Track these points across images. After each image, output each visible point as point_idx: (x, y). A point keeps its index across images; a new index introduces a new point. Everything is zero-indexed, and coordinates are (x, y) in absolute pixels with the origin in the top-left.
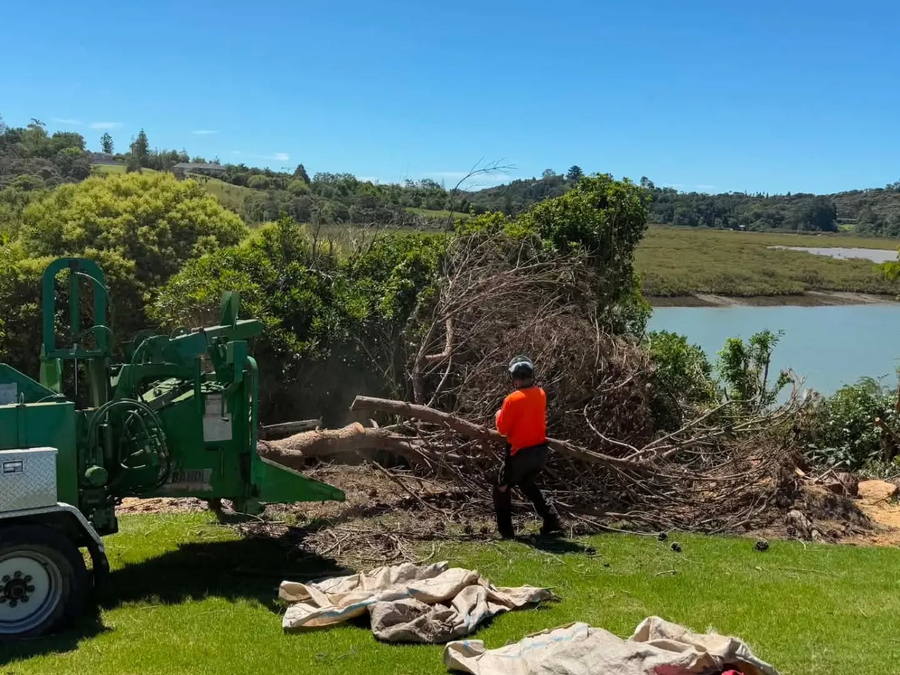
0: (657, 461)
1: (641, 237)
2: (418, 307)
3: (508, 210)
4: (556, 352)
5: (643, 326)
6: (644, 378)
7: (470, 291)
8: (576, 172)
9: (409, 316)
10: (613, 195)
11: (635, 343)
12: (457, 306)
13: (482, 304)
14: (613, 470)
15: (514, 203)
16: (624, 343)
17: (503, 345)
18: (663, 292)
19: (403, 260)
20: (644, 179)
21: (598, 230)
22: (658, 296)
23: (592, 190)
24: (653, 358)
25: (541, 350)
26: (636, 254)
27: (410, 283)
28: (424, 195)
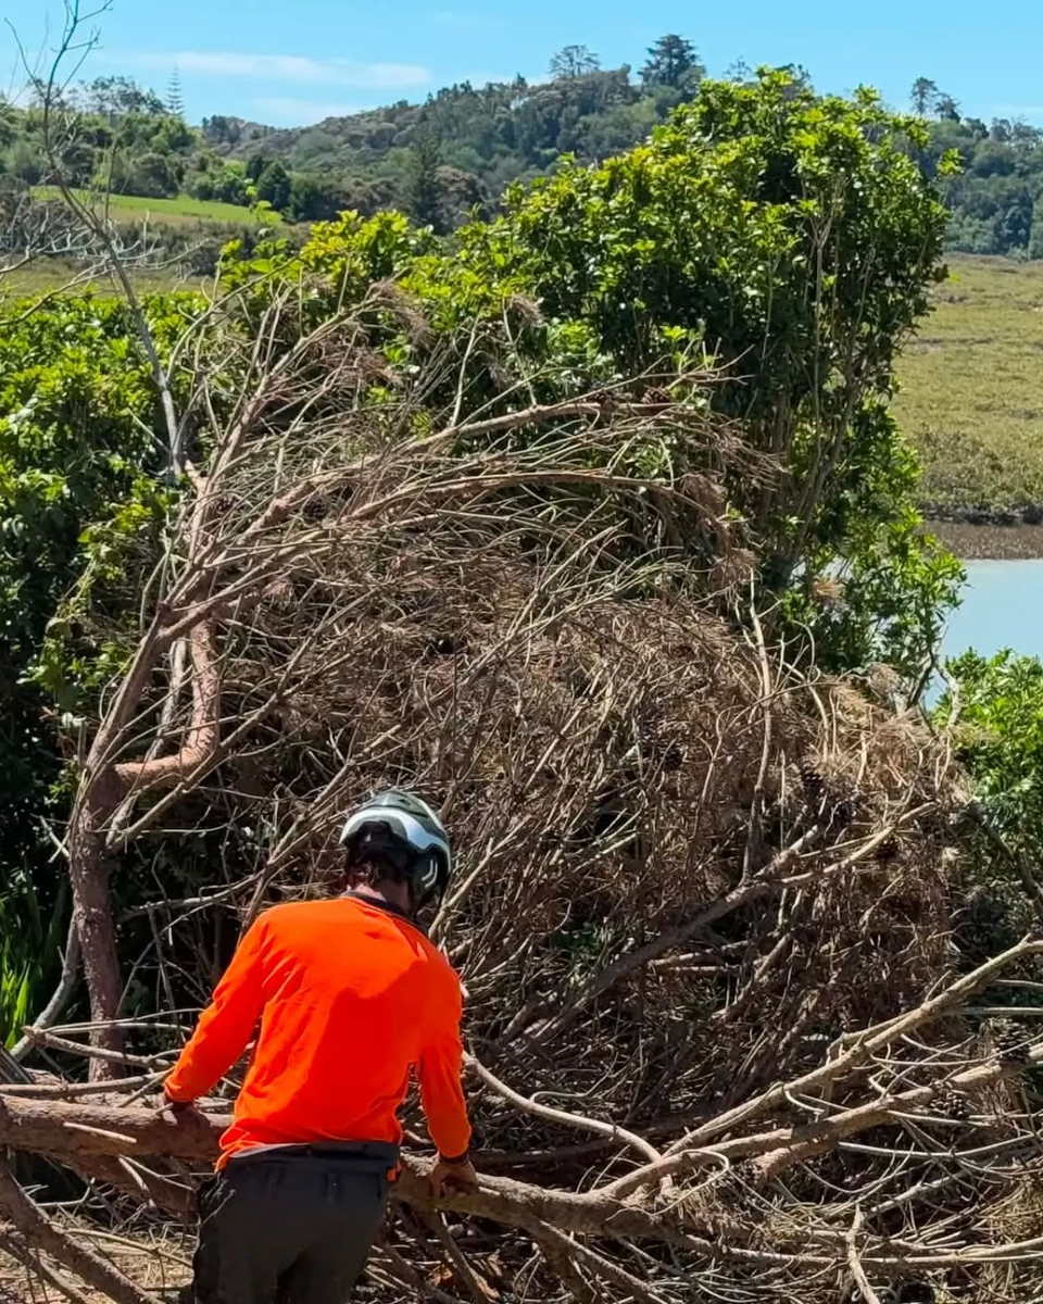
0: (729, 1196)
1: (921, 309)
2: (84, 582)
3: (427, 205)
4: (613, 736)
5: (931, 637)
6: (933, 828)
7: (281, 516)
8: (676, 59)
9: (52, 612)
10: (820, 153)
11: (900, 700)
12: (231, 572)
13: (327, 562)
14: (552, 1245)
15: (445, 171)
16: (860, 703)
17: (413, 718)
18: (997, 506)
19: (24, 399)
20: (923, 85)
21: (760, 284)
22: (976, 521)
23: (738, 131)
24: (966, 756)
25: (557, 731)
26: (905, 367)
27: (54, 486)
28: (102, 139)
